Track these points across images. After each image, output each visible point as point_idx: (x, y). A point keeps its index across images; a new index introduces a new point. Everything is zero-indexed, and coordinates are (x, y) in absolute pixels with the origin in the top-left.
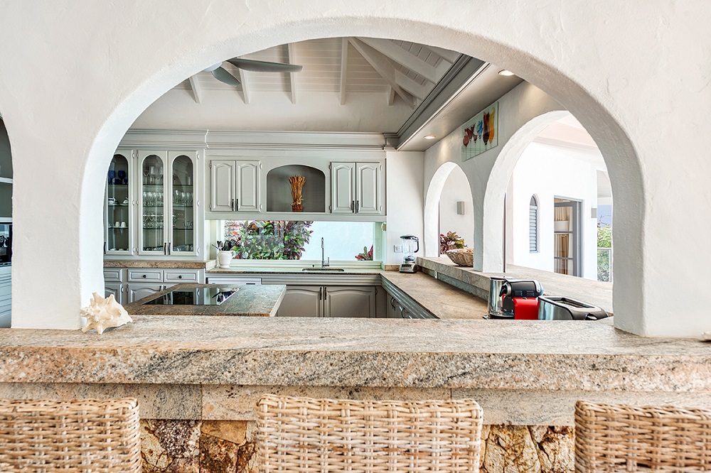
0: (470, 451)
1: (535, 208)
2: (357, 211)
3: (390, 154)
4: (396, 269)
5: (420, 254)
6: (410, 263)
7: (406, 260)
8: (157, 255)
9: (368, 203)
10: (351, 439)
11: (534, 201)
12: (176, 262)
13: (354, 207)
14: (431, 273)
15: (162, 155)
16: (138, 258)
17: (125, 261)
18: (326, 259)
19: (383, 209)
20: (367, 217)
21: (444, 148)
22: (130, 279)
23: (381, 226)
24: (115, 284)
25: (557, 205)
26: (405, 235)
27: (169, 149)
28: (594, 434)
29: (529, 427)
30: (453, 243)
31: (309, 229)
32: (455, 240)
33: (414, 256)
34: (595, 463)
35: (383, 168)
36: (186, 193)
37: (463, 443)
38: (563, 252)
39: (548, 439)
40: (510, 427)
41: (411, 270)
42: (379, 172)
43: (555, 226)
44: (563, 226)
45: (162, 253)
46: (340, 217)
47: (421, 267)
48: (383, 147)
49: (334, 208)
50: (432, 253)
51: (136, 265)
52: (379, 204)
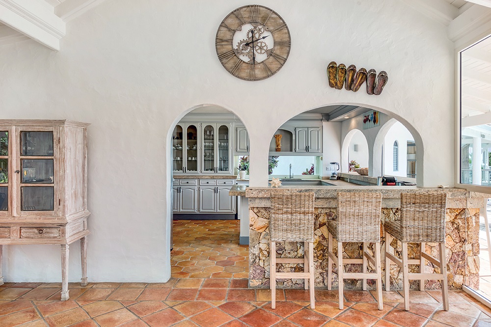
0: (380, 202)
1: (397, 147)
2: (308, 151)
3: (325, 124)
4: (328, 178)
5: (339, 171)
6: (335, 175)
7: (333, 174)
8: (211, 173)
9: (314, 147)
10: (357, 199)
11: (396, 144)
12: (223, 176)
13: (307, 149)
14: (346, 180)
15: (214, 125)
16: (201, 174)
17: (198, 176)
18: (292, 174)
19: (321, 150)
20: (313, 153)
21: (353, 122)
22: (201, 184)
23: (319, 158)
24: (193, 187)
25: (408, 145)
26: (333, 162)
27: (217, 123)
28: (404, 198)
29: (392, 209)
30: (354, 166)
31: (277, 160)
32: (355, 165)
33: (337, 172)
34: (404, 204)
35: (321, 130)
36: (224, 143)
37: (378, 200)
38: (413, 172)
39: (396, 212)
40: (387, 209)
41: (336, 178)
42: (319, 132)
43: (408, 157)
44: (413, 157)
45: (213, 172)
46: (300, 154)
47: (340, 177)
48: (321, 120)
49: (297, 150)
50: (345, 170)
51: (204, 177)
52: (319, 147)
